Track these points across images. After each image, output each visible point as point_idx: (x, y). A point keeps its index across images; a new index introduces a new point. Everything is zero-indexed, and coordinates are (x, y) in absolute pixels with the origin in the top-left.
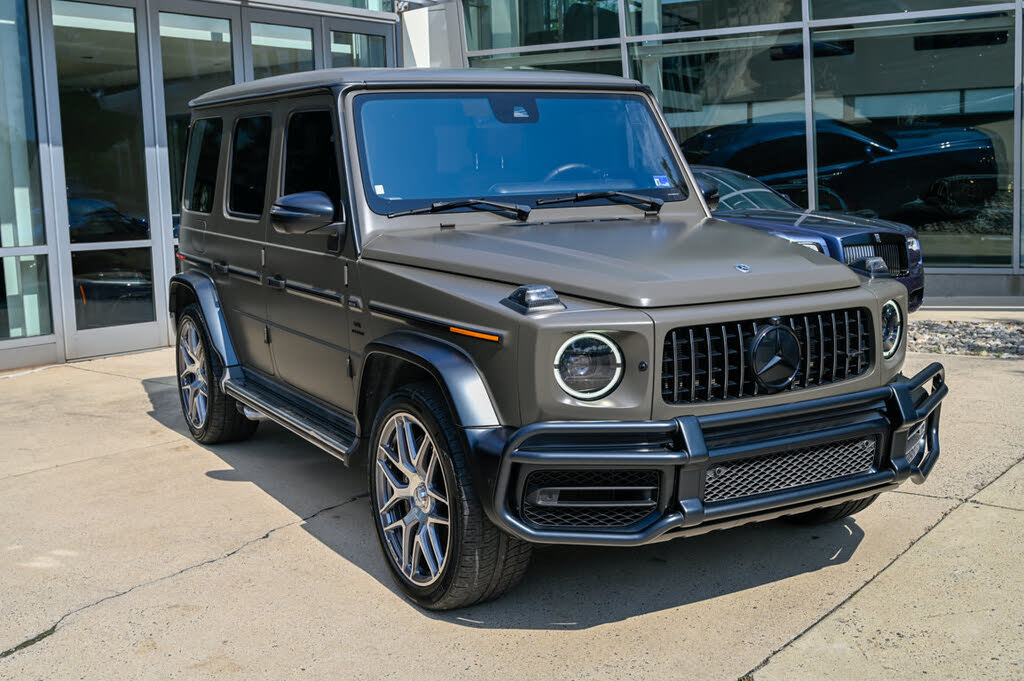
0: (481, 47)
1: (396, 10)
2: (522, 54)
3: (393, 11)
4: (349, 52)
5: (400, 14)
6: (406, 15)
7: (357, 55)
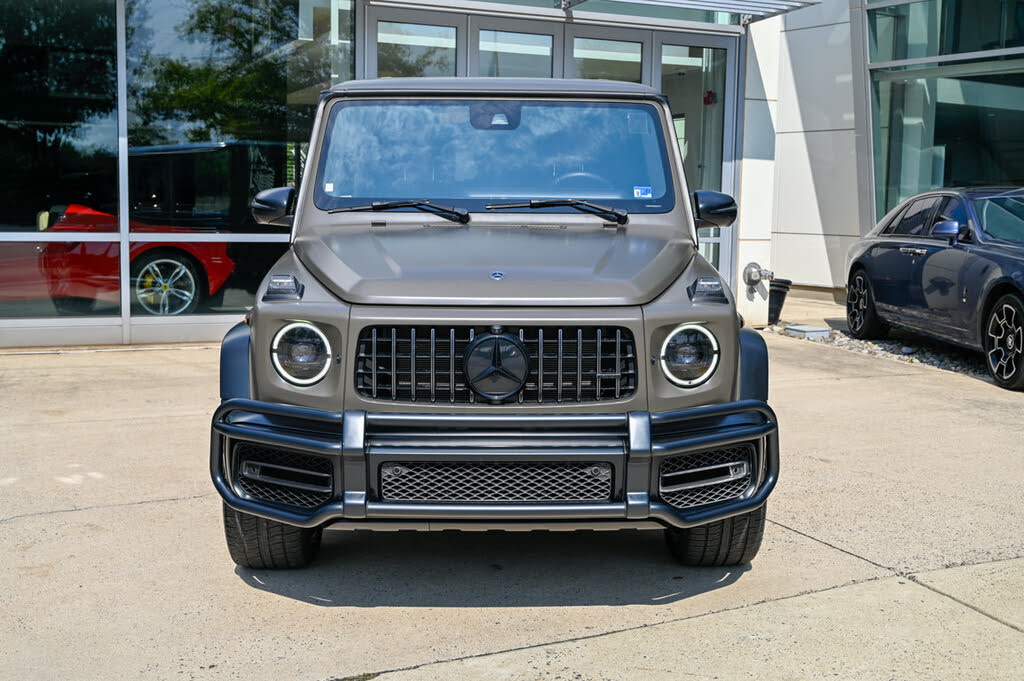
0: (895, 57)
1: (742, 22)
2: (940, 64)
3: (739, 24)
4: (700, 65)
5: (746, 26)
6: (753, 26)
7: (707, 68)
